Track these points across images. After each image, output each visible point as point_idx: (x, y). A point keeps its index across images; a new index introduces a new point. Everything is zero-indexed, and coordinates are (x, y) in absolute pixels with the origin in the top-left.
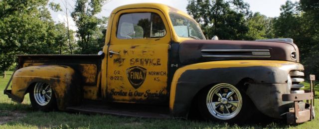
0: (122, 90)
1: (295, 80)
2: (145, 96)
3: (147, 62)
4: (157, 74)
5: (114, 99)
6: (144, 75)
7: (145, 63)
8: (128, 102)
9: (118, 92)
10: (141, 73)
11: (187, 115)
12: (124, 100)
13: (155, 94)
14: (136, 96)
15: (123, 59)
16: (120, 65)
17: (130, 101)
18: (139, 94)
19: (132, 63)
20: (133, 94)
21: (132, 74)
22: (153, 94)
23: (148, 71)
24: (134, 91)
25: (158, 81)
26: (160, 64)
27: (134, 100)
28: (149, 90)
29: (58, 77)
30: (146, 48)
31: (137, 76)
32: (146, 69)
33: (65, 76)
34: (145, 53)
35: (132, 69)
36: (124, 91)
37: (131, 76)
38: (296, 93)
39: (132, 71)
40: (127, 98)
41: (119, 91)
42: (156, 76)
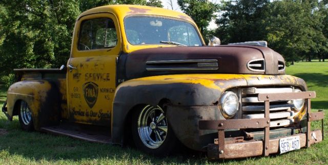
0: (80, 110)
1: (248, 100)
2: (99, 117)
3: (98, 78)
4: (107, 91)
5: (76, 120)
6: (96, 92)
7: (97, 78)
8: (86, 123)
9: (78, 112)
10: (94, 90)
11: (122, 141)
12: (83, 121)
13: (107, 114)
14: (91, 116)
15: (80, 74)
16: (78, 81)
17: (87, 122)
18: (94, 114)
19: (87, 78)
20: (89, 114)
21: (87, 91)
22: (105, 114)
23: (99, 88)
24: (89, 110)
25: (108, 99)
26: (109, 79)
27: (90, 121)
28: (102, 110)
29: (33, 94)
30: (98, 60)
31: (91, 93)
32: (97, 86)
33: (39, 93)
34: (97, 67)
35: (87, 85)
36: (82, 110)
37: (87, 93)
38: (249, 117)
39: (87, 87)
40: (85, 118)
41: (78, 110)
42: (107, 94)
